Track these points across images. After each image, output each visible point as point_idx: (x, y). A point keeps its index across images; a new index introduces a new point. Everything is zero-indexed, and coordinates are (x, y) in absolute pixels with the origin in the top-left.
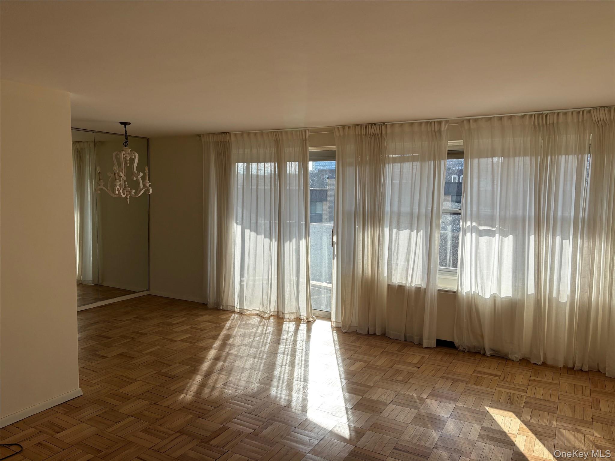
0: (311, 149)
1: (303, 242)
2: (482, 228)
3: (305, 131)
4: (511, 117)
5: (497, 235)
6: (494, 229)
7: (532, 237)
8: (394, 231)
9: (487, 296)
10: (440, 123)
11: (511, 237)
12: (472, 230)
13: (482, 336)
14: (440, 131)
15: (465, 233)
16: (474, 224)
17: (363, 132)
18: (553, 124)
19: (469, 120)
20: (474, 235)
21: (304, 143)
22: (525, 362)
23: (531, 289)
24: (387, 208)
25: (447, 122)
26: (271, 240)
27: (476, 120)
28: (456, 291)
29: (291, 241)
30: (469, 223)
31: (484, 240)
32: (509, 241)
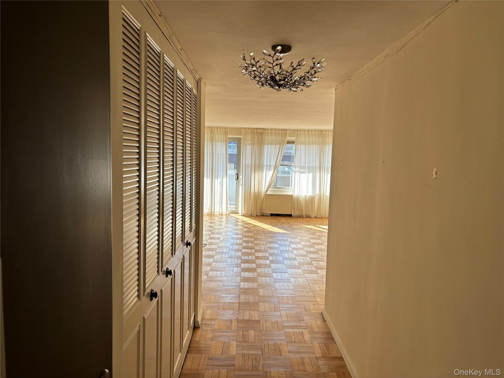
0: (229, 136)
1: (225, 179)
2: (302, 171)
3: (227, 128)
4: (311, 131)
5: (307, 173)
6: (306, 171)
7: (318, 173)
8: (267, 172)
9: (304, 195)
10: (287, 130)
11: (311, 174)
12: (298, 171)
13: (302, 210)
14: (286, 133)
15: (295, 172)
16: (299, 169)
17: (255, 131)
18: (325, 134)
19: (297, 130)
20: (298, 173)
21: (226, 133)
22: (316, 217)
23: (317, 192)
24: (265, 164)
25: (289, 130)
26: (208, 179)
27: (299, 130)
28: (292, 194)
29: (218, 179)
30: (297, 169)
31: (302, 175)
32: (311, 175)
